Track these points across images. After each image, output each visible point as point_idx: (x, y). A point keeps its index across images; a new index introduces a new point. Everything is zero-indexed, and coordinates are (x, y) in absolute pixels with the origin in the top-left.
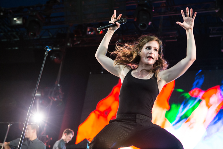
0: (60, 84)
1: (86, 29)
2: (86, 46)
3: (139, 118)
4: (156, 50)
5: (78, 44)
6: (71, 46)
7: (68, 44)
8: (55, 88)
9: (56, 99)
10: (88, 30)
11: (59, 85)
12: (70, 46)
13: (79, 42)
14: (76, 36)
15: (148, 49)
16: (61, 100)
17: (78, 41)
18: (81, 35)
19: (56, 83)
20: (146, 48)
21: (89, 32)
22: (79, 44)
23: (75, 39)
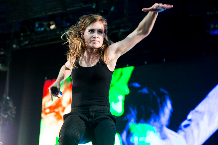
0: (9, 96)
1: (34, 25)
2: (36, 46)
3: (93, 110)
4: (100, 31)
5: (26, 45)
6: (18, 47)
7: (14, 46)
8: (4, 103)
9: (6, 116)
10: (37, 25)
11: (8, 98)
12: (16, 48)
13: (27, 42)
14: (22, 34)
15: (91, 32)
16: (14, 116)
17: (26, 40)
18: (29, 33)
19: (4, 96)
20: (89, 31)
21: (38, 28)
22: (28, 44)
23: (22, 39)
